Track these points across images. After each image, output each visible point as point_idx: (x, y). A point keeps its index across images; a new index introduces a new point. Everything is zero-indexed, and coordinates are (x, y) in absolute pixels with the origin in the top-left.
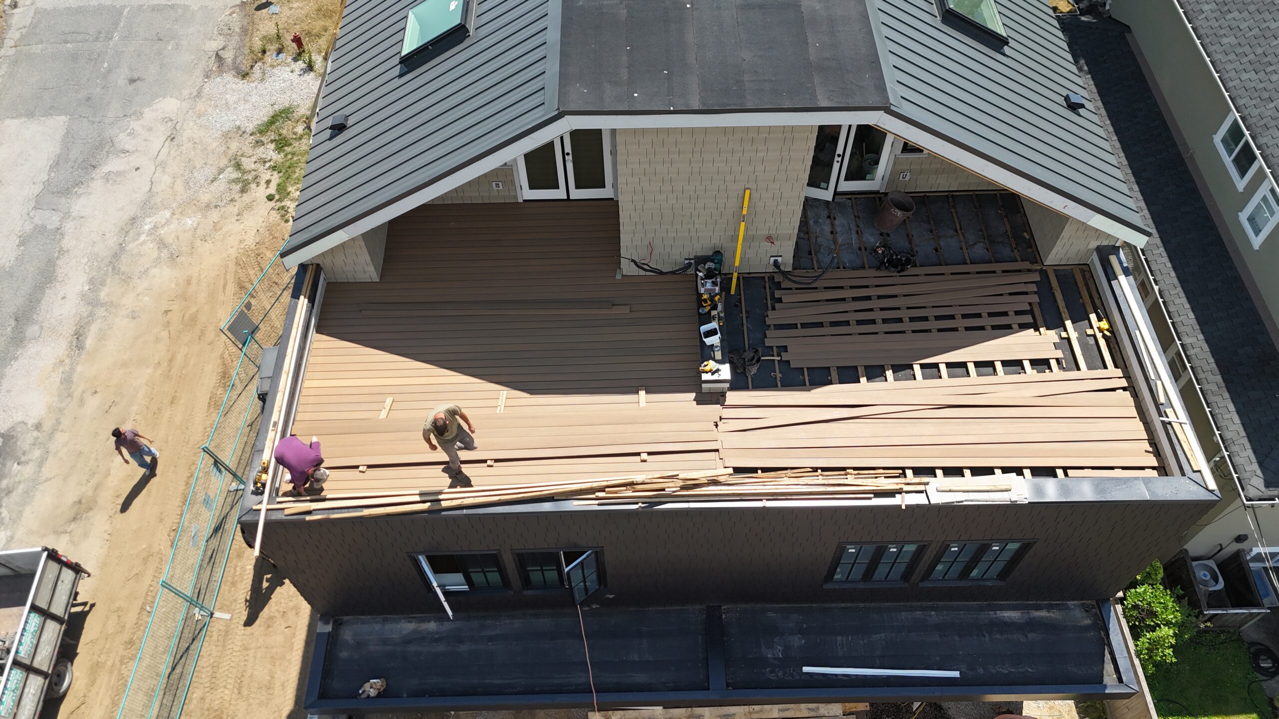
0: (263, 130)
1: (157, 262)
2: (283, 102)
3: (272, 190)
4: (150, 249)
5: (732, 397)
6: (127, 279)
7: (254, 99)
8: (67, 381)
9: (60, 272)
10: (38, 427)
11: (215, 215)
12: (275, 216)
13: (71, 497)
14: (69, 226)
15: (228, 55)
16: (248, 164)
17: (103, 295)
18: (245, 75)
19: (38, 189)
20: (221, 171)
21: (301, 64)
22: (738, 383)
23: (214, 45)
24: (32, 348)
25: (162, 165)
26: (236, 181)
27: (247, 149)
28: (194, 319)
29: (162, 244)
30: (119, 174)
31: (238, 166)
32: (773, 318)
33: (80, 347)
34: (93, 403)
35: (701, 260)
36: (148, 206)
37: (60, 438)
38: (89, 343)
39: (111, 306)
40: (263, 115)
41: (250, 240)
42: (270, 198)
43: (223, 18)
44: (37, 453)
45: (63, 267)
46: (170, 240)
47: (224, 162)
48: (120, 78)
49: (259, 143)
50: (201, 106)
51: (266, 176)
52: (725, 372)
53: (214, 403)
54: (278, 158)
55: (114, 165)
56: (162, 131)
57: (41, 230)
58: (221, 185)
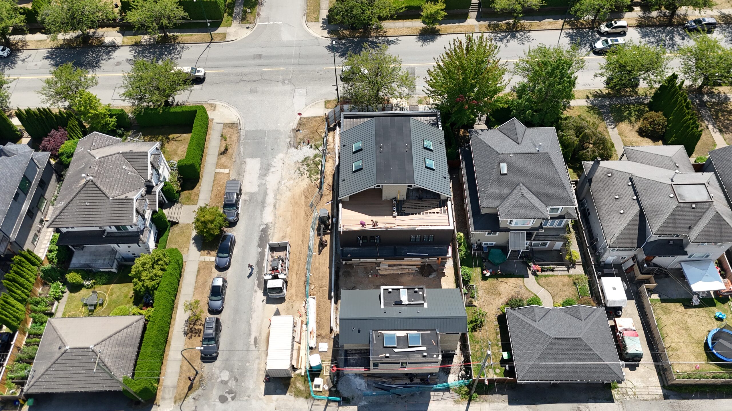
0: (303, 162)
1: (287, 191)
2: (307, 156)
3: (308, 176)
4: (284, 188)
5: (397, 217)
6: (281, 194)
7: (300, 154)
8: (275, 214)
9: (268, 193)
10: (272, 223)
11: (296, 181)
12: (310, 182)
13: (281, 235)
14: (267, 183)
15: (292, 143)
16: (301, 170)
17: (277, 197)
18: (296, 148)
19: (258, 175)
20: (296, 171)
21: (309, 146)
22: (398, 215)
23: (288, 140)
24: (266, 208)
25: (283, 169)
26: (300, 173)
27: (301, 166)
28: (297, 203)
29: (287, 187)
30: (274, 171)
31: (299, 170)
32: (403, 206)
33: (276, 208)
34: (281, 219)
35: (393, 198)
36: (282, 179)
37: (276, 225)
38: (277, 207)
39: (280, 200)
40: (302, 158)
41: (305, 187)
42: (308, 177)
43: (289, 133)
44: (273, 228)
45: (268, 192)
46: (288, 186)
47: (296, 169)
48: (269, 148)
49: (303, 165)
50: (288, 155)
51: (306, 172)
52: (396, 214)
53: (305, 219)
54: (308, 168)
55: (273, 169)
56: (281, 162)
57: (261, 184)
58: (296, 174)
